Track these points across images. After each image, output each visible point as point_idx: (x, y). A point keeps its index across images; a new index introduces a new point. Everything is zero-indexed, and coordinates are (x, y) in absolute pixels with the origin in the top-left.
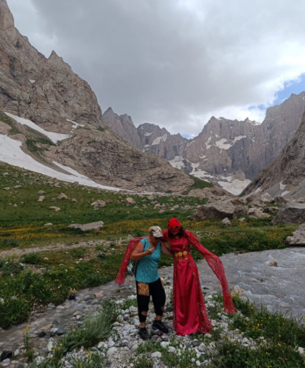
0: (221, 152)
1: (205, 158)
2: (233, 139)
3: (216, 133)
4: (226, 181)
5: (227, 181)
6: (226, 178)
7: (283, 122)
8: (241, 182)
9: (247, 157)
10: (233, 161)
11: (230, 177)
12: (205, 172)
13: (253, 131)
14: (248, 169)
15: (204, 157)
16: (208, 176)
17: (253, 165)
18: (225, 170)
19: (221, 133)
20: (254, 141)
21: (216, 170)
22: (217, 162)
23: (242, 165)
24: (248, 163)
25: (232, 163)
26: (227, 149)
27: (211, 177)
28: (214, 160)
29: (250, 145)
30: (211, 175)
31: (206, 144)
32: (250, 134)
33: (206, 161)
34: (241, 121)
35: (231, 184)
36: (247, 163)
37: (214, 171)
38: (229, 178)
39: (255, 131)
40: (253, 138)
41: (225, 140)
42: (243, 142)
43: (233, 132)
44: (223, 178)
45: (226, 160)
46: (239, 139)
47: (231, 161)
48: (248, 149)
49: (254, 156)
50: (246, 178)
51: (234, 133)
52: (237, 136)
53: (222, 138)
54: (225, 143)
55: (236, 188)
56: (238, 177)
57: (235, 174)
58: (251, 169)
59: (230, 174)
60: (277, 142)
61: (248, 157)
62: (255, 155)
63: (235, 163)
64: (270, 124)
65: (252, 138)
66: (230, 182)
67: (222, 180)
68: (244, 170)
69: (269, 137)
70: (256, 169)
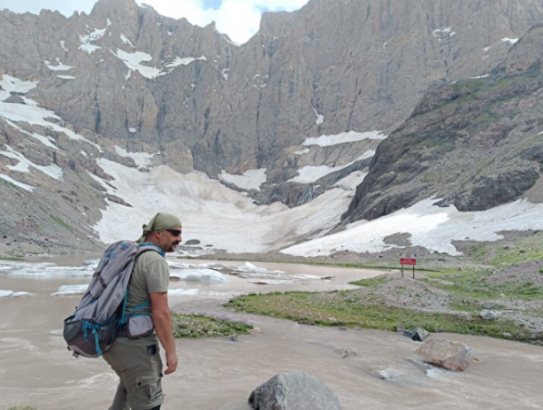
0: (127, 77)
1: (64, 73)
2: (171, 61)
3: (124, 33)
4: (130, 163)
5: (135, 166)
6: (131, 155)
7: (308, 39)
8: (178, 175)
9: (204, 109)
10: (163, 111)
11: (147, 155)
12: (51, 114)
13: (224, 53)
14: (204, 142)
15: (62, 67)
16: (57, 128)
17: (219, 132)
18: (132, 130)
19: (138, 36)
20: (225, 76)
21: (98, 120)
22: (106, 95)
23: (189, 128)
24: (206, 126)
25: (159, 116)
26: (150, 77)
27: (71, 135)
28: (97, 86)
29: (217, 81)
30: (77, 131)
31: (83, 39)
32: (218, 59)
33: (65, 81)
34: (196, 26)
35: (145, 175)
36: (203, 126)
37: (92, 119)
38: (141, 158)
39: (230, 54)
40: (224, 70)
41: (148, 58)
42: (198, 71)
43: (172, 43)
44: (122, 152)
45: (141, 102)
46: (186, 63)
47: (156, 109)
48: (210, 92)
49: (227, 110)
50: (195, 168)
51: (174, 46)
52: (183, 56)
53: (140, 50)
54: (144, 63)
55: (163, 192)
56: (172, 160)
57: (162, 149)
58: (213, 142)
59: (146, 146)
60: (295, 81)
61: (208, 111)
62: (229, 107)
63: (167, 119)
64: (268, 44)
65: (221, 68)
66: (141, 170)
67: (114, 158)
68: (193, 144)
69: (267, 71)
70: (229, 145)
